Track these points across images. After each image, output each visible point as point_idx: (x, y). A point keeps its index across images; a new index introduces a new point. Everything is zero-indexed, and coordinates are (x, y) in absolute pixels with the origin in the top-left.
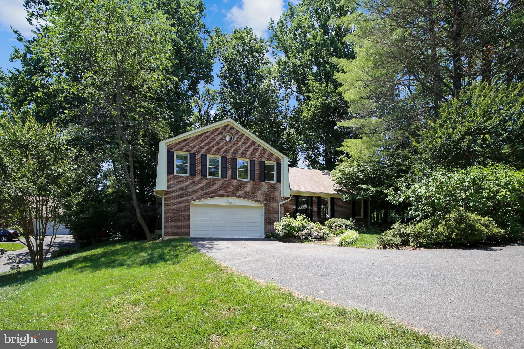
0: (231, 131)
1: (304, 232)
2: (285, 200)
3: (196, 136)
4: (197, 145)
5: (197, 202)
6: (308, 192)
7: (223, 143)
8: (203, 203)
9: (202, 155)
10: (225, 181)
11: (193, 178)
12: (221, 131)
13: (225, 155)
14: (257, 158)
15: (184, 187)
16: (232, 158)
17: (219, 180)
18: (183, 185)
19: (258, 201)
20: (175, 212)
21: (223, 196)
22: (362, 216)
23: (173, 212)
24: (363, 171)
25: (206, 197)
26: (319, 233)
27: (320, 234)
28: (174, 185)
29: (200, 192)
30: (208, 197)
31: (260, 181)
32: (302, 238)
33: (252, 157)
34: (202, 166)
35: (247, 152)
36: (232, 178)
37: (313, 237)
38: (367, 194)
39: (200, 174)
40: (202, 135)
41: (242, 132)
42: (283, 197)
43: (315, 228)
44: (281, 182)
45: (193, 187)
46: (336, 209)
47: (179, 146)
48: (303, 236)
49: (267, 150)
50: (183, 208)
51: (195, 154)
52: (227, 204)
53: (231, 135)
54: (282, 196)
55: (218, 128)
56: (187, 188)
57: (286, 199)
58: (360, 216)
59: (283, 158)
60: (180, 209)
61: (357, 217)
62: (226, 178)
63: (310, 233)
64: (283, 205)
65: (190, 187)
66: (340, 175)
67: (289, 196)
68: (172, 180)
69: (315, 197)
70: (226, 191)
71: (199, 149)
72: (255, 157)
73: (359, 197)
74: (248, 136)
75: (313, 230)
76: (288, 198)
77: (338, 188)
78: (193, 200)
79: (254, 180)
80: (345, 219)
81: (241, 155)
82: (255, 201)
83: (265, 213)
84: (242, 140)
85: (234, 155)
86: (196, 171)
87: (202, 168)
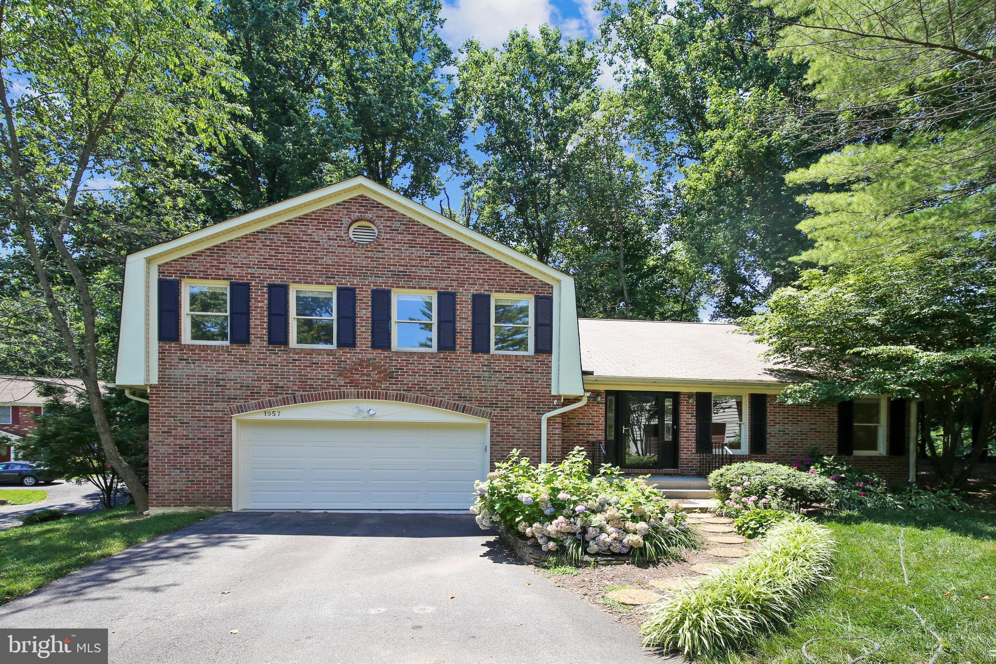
0: (369, 215)
1: (552, 528)
2: (564, 405)
3: (253, 234)
4: (255, 258)
5: (258, 415)
6: (655, 381)
7: (341, 250)
8: (276, 417)
9: (271, 287)
10: (349, 357)
11: (241, 351)
12: (336, 217)
13: (347, 282)
14: (461, 284)
15: (212, 374)
16: (373, 291)
17: (330, 353)
18: (211, 370)
19: (464, 410)
20: (184, 442)
21: (343, 396)
22: (882, 449)
23: (178, 442)
24: (881, 301)
25: (285, 402)
26: (627, 531)
27: (630, 539)
28: (181, 371)
29: (265, 387)
30: (293, 399)
31: (474, 351)
32: (544, 548)
33: (443, 284)
34: (270, 316)
35: (425, 272)
36: (374, 346)
37: (593, 547)
38: (899, 377)
39: (266, 338)
40: (271, 230)
41: (409, 214)
42: (558, 397)
43: (611, 512)
44: (550, 352)
45: (244, 375)
46: (772, 430)
47: (195, 265)
48: (550, 539)
49: (500, 263)
50: (210, 433)
51: (247, 286)
52: (359, 419)
53: (373, 227)
54: (554, 393)
55: (327, 210)
56: (221, 376)
57: (568, 401)
58: (874, 447)
59: (559, 281)
60: (201, 436)
61: (857, 453)
62: (353, 345)
63: (584, 530)
64: (559, 420)
65: (231, 375)
66: (778, 320)
67: (581, 392)
68: (175, 358)
69: (690, 395)
70: (354, 383)
71: (262, 271)
72: (455, 284)
73: (860, 391)
74: (430, 225)
75: (597, 520)
76: (577, 399)
77: (781, 366)
78: (240, 410)
79: (453, 348)
80: (791, 464)
81: (407, 279)
82: (456, 408)
83: (493, 444)
84: (410, 237)
85: (381, 283)
86: (252, 331)
87: (270, 323)
